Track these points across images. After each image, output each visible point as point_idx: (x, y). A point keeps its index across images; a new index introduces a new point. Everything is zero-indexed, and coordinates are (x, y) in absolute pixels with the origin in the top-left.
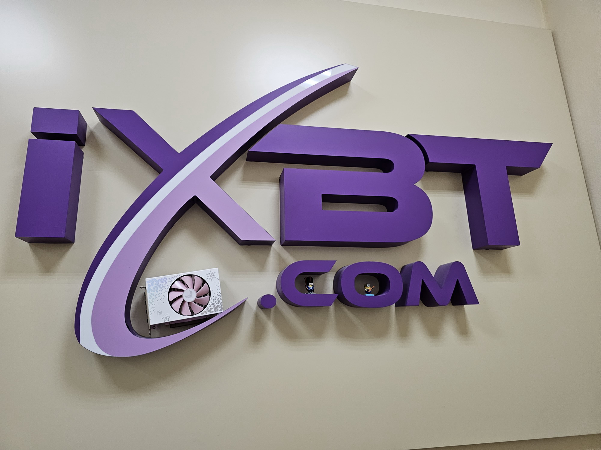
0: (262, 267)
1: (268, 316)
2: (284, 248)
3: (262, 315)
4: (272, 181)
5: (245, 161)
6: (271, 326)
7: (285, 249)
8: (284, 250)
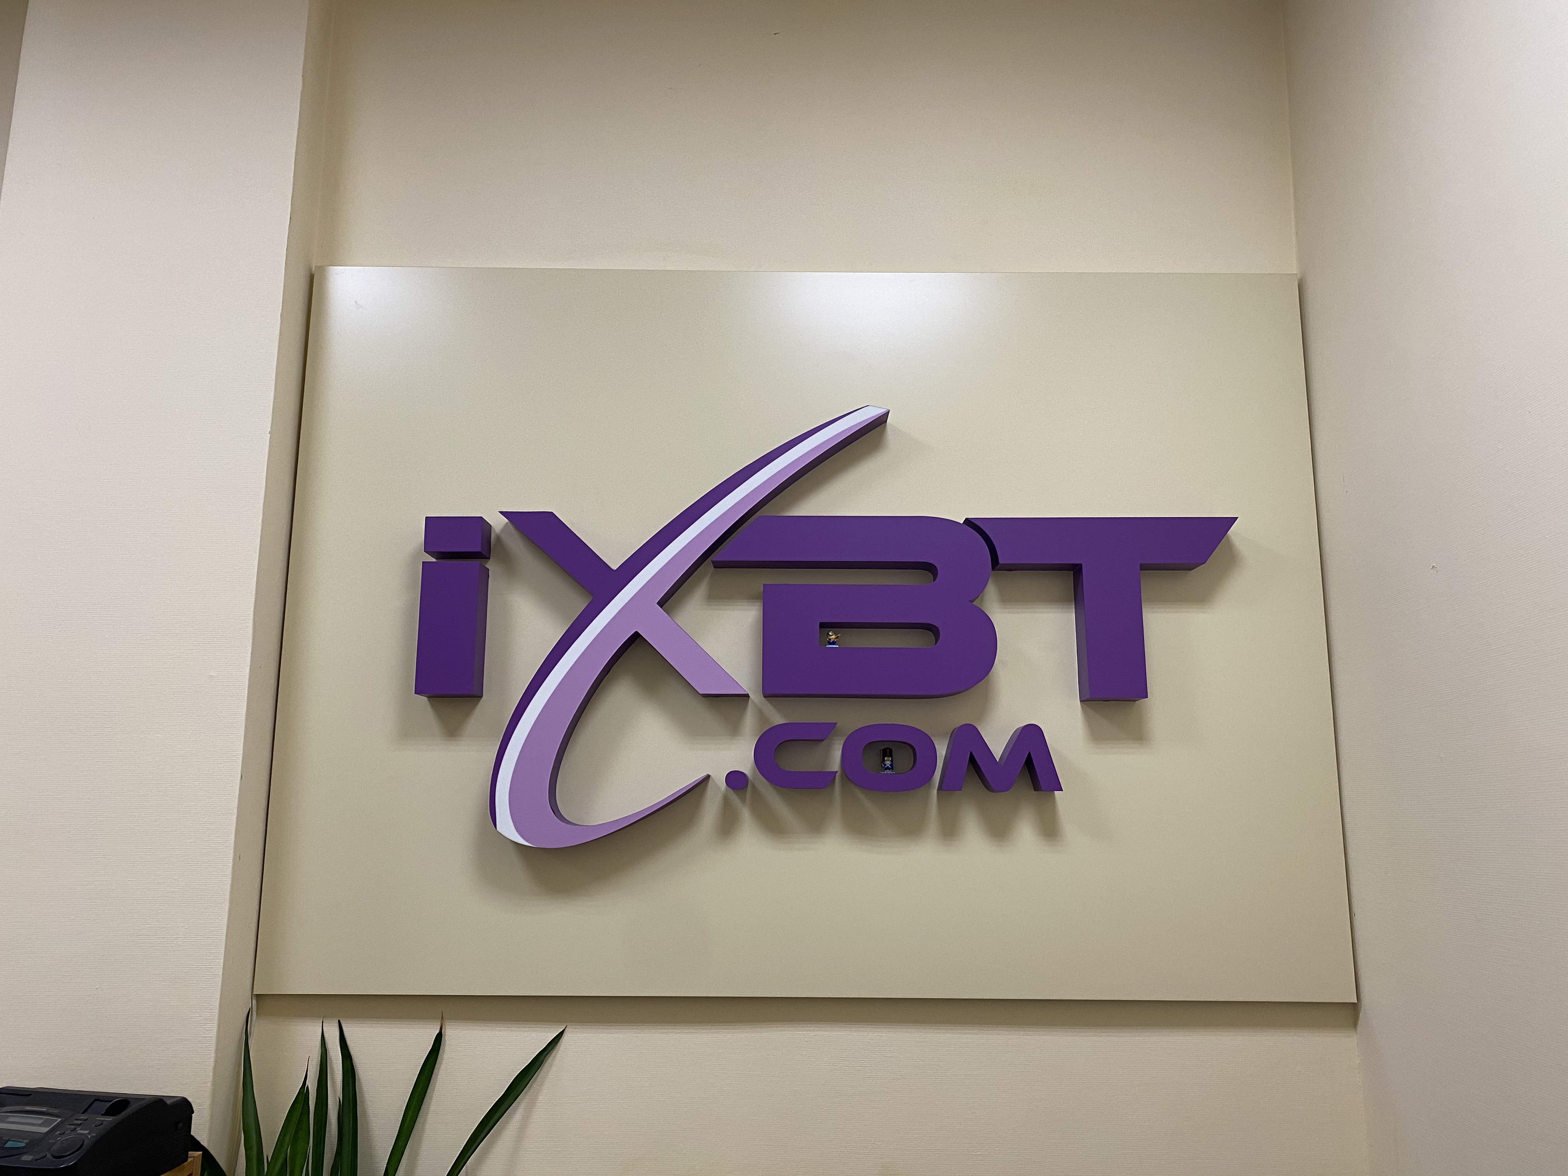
0: (734, 730)
1: (743, 800)
2: (767, 700)
3: (733, 797)
4: (752, 598)
6: (746, 814)
7: (770, 702)
8: (767, 702)
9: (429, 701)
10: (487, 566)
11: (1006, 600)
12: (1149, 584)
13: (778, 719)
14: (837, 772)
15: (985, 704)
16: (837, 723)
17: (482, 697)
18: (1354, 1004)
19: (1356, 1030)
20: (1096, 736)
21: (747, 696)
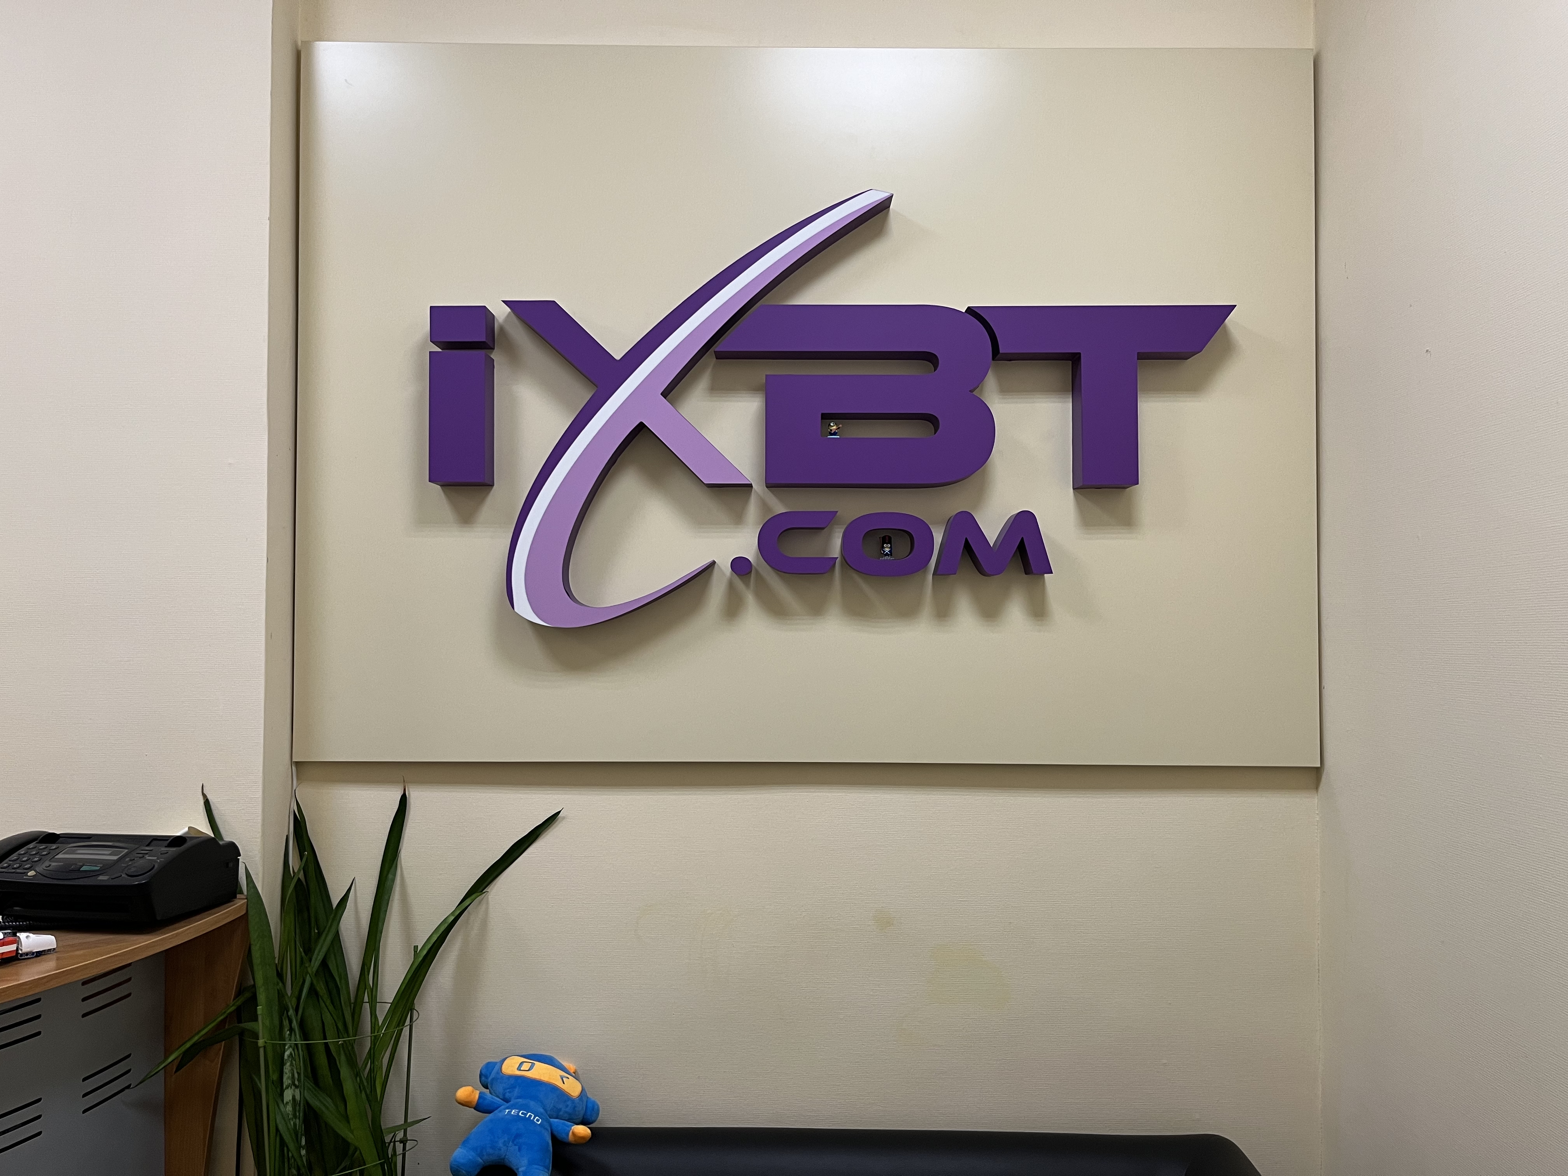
0: (738, 519)
1: (747, 584)
2: (770, 491)
3: (738, 583)
4: (755, 389)
5: (715, 359)
6: (750, 599)
7: (772, 492)
8: (770, 493)
9: (442, 488)
10: (492, 356)
11: (1006, 390)
12: (1146, 374)
13: (779, 508)
14: (838, 558)
15: (981, 493)
16: (837, 512)
17: (494, 485)
18: (1317, 768)
19: (1317, 792)
20: (1087, 522)
21: (750, 486)
